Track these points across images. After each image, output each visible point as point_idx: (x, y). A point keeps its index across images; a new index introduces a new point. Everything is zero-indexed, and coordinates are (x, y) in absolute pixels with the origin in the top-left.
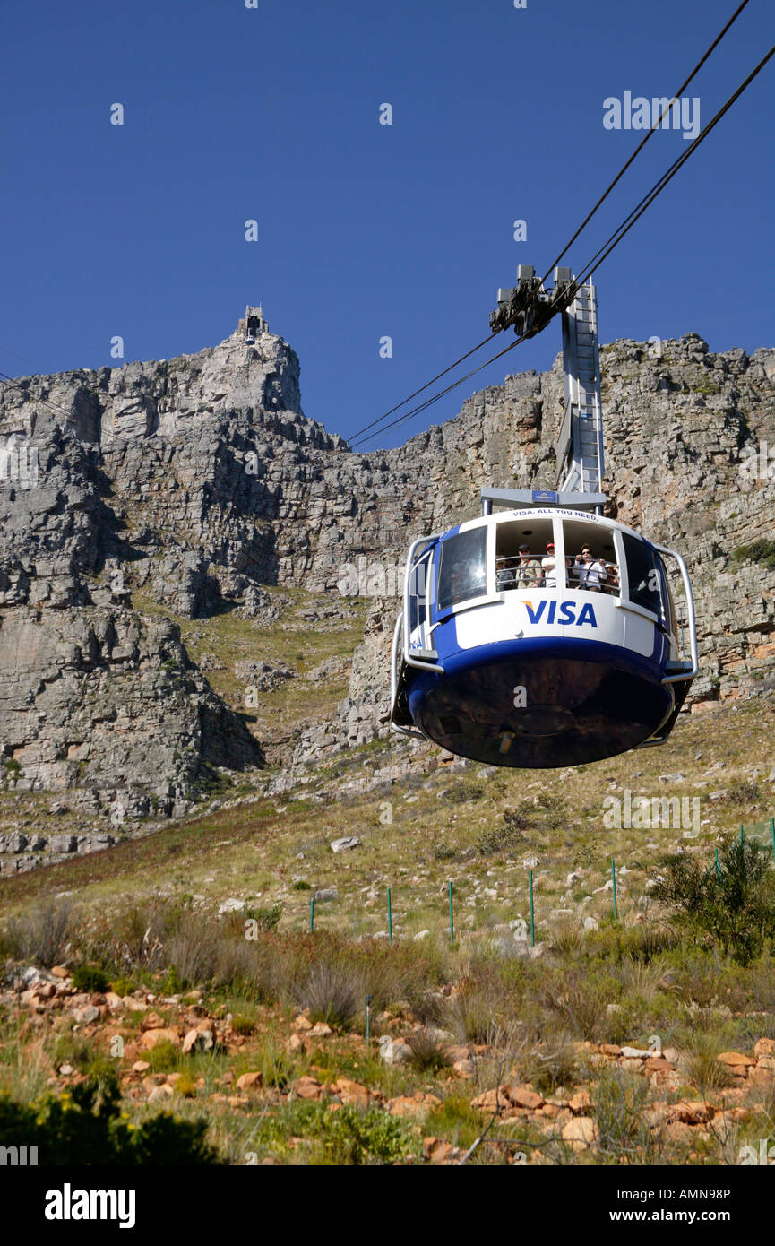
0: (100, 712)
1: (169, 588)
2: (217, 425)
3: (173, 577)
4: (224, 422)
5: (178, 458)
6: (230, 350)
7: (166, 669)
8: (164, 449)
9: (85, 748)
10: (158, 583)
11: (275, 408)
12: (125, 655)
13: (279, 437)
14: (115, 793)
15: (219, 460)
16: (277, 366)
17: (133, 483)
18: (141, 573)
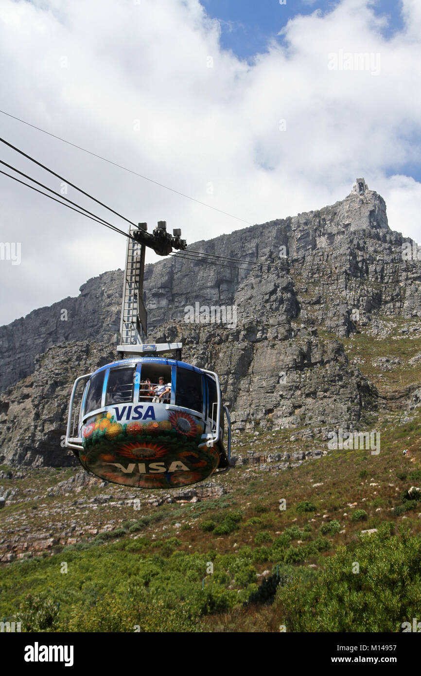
0: (308, 390)
1: (333, 324)
2: (349, 240)
3: (335, 318)
4: (351, 238)
5: (331, 259)
6: (350, 201)
7: (339, 366)
8: (323, 255)
9: (303, 408)
10: (328, 323)
11: (376, 227)
12: (317, 360)
13: (380, 242)
14: (321, 429)
15: (351, 258)
16: (374, 206)
17: (310, 274)
18: (319, 318)
